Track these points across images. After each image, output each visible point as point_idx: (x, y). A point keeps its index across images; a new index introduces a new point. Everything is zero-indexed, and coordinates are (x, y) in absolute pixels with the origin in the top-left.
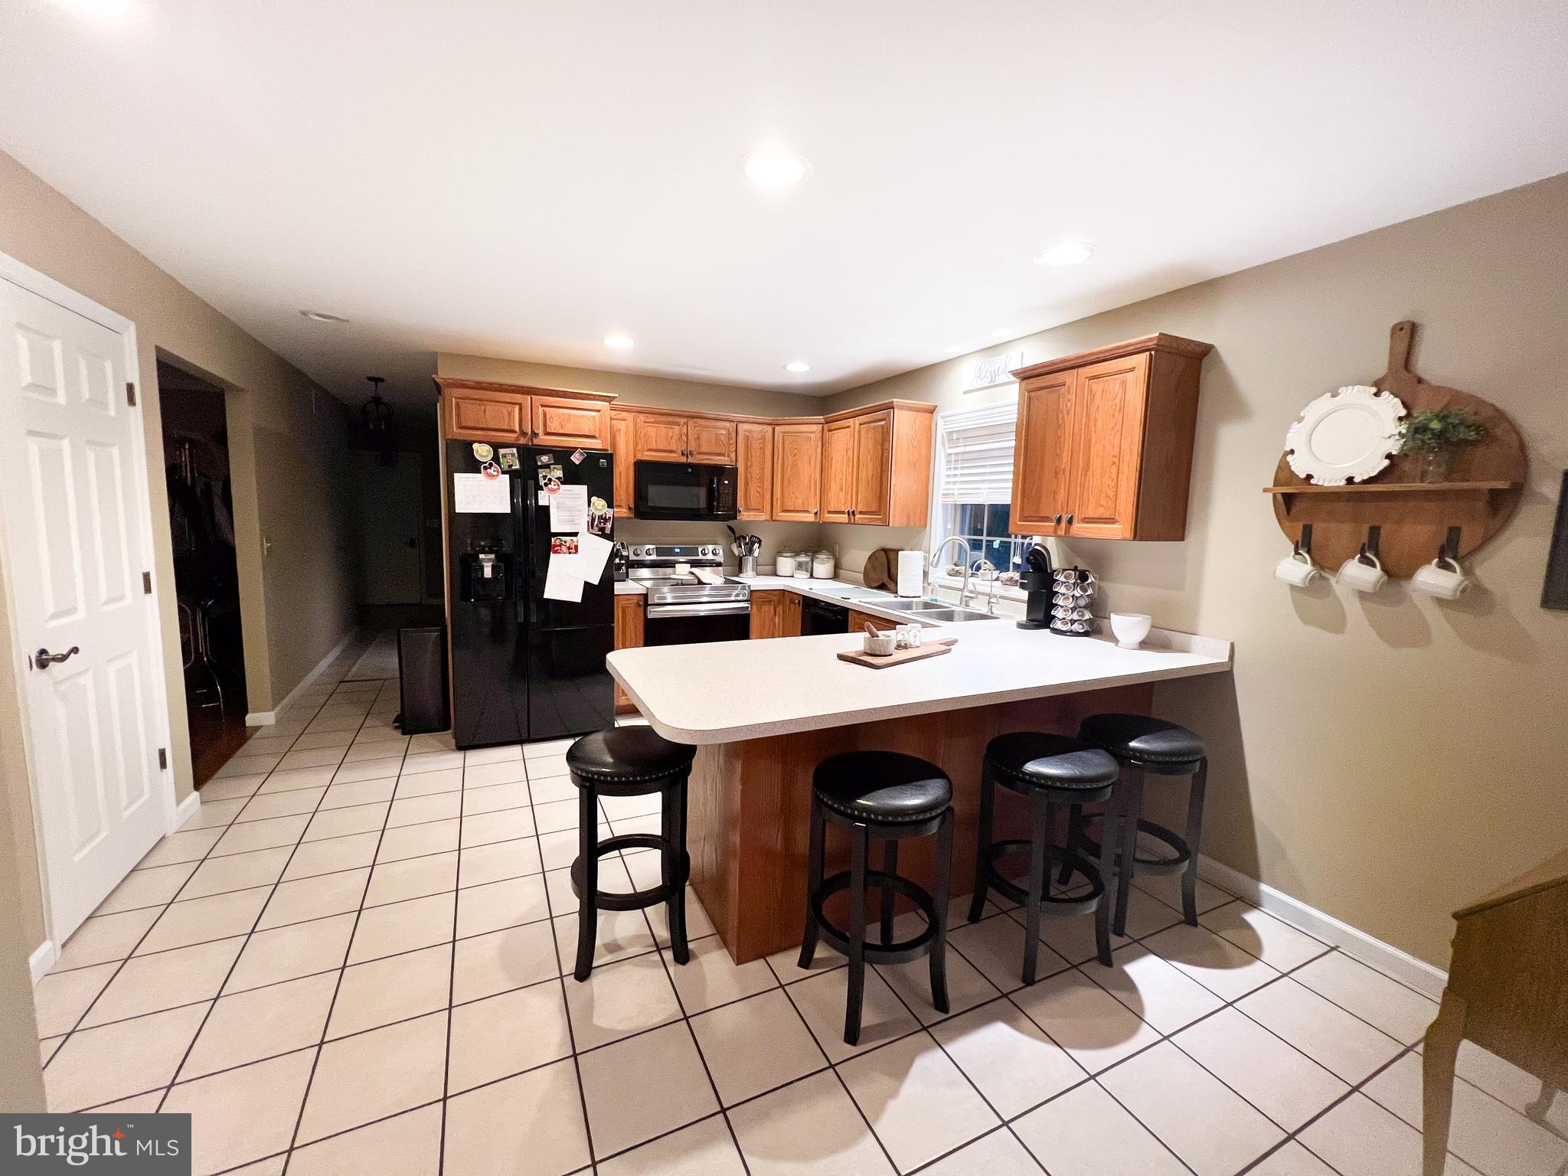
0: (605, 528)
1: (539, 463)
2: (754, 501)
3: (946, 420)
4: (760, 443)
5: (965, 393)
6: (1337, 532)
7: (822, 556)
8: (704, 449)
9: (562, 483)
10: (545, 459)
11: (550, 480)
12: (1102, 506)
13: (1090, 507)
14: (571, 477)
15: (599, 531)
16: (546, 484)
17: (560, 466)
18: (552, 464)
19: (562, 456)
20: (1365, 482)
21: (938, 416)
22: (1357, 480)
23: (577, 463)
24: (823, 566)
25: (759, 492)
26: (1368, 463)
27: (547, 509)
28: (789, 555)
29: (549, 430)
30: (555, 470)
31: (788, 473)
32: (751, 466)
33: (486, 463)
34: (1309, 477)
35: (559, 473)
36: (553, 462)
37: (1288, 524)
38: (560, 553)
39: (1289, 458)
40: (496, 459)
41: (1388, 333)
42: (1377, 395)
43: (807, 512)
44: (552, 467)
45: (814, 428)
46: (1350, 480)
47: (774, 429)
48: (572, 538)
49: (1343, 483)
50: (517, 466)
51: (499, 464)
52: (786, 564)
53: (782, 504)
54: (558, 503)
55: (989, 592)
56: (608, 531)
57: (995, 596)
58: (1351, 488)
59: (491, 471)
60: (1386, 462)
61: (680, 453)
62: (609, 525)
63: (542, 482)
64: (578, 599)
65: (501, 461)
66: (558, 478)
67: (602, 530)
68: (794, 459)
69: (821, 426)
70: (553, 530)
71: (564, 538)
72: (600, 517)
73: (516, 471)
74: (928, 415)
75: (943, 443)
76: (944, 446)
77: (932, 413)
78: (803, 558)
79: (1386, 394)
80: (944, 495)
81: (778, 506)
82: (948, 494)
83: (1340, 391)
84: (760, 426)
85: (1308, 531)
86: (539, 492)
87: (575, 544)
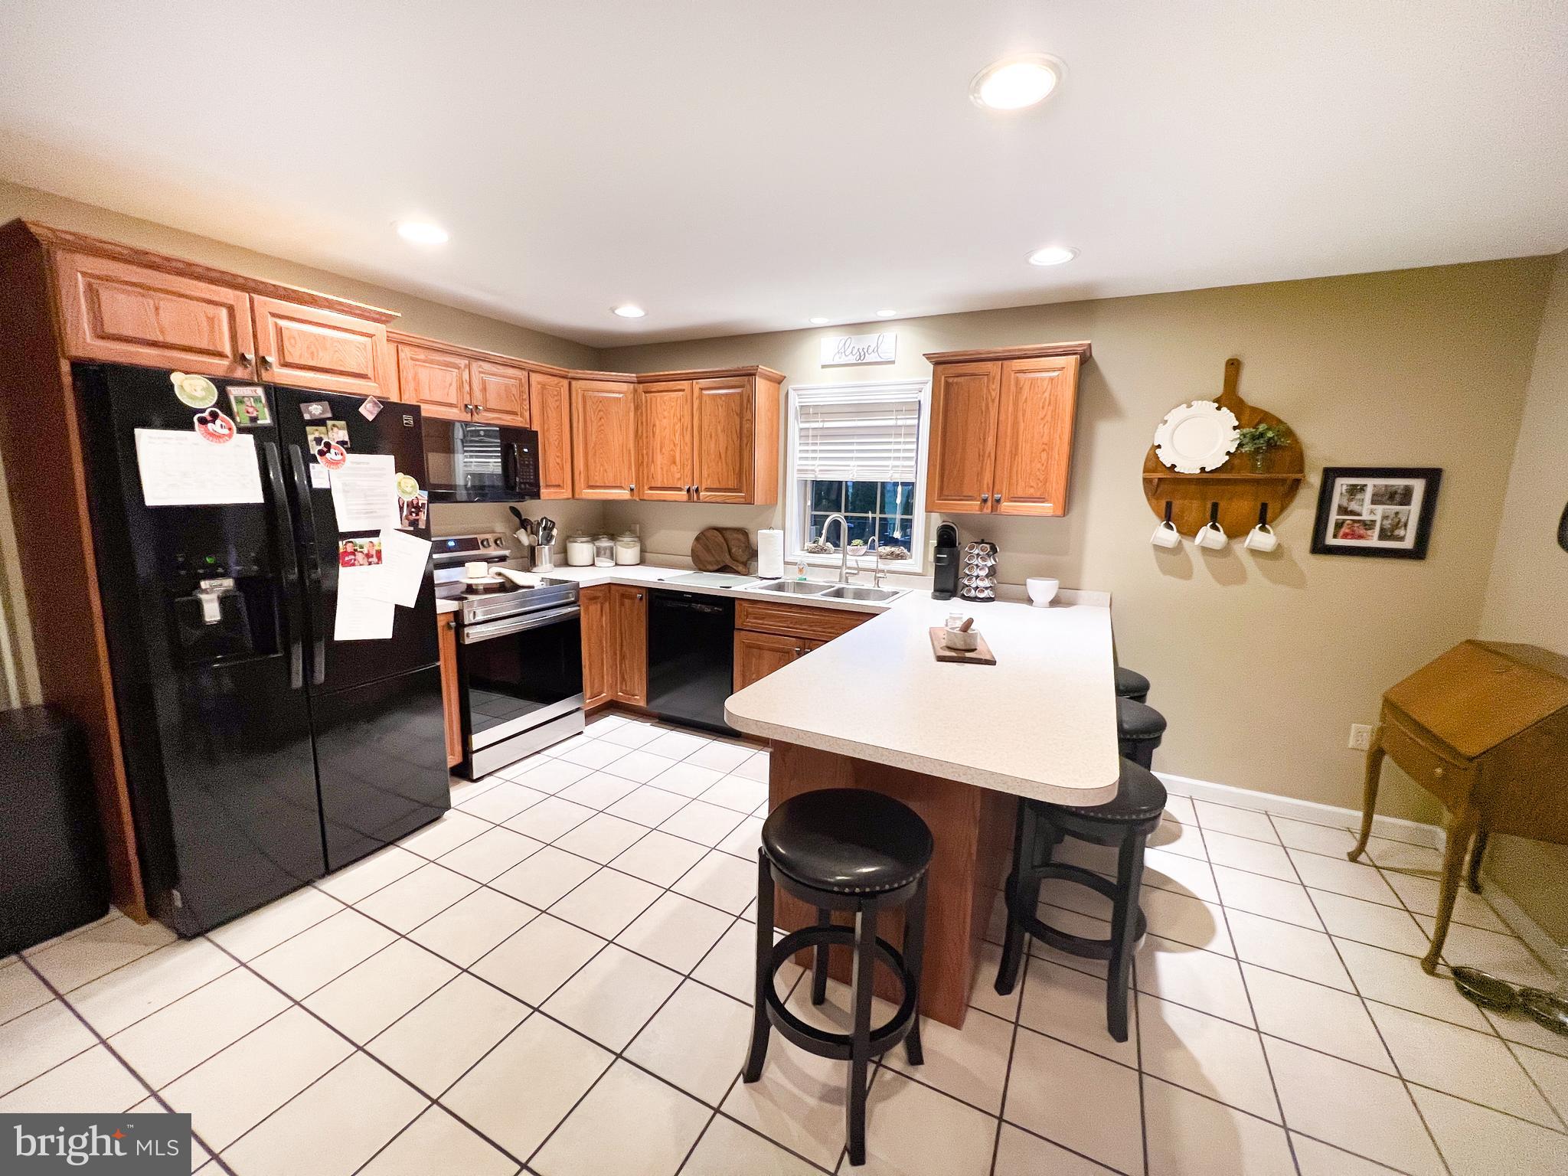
0: (418, 520)
1: (307, 417)
2: (554, 478)
3: (800, 392)
4: (556, 401)
5: (823, 367)
6: (1191, 507)
7: (626, 539)
8: (490, 405)
9: (350, 450)
10: (315, 410)
11: (328, 445)
12: (1032, 487)
13: (1019, 488)
14: (364, 439)
15: (409, 526)
16: (322, 453)
17: (343, 423)
18: (329, 419)
19: (344, 407)
20: (1212, 471)
21: (791, 386)
22: (1207, 470)
23: (370, 418)
24: (628, 551)
25: (558, 464)
26: (1215, 459)
27: (328, 492)
28: (584, 539)
29: (289, 359)
30: (335, 429)
31: (593, 439)
32: (548, 430)
33: (203, 411)
34: (1174, 466)
35: (343, 435)
36: (329, 415)
37: (1154, 501)
38: (353, 565)
39: (1158, 451)
40: (224, 404)
41: (1223, 366)
42: (1219, 409)
43: (621, 487)
44: (330, 423)
45: (624, 387)
46: (1203, 469)
47: (570, 384)
48: (371, 539)
49: (1198, 471)
50: (266, 420)
51: (229, 413)
52: (581, 550)
53: (588, 478)
54: (345, 484)
55: (875, 568)
56: (422, 525)
57: (883, 571)
58: (1204, 476)
59: (215, 427)
60: (1227, 458)
61: (463, 408)
62: (423, 517)
63: (314, 449)
64: (387, 634)
65: (235, 410)
66: (342, 443)
67: (414, 523)
68: (599, 424)
69: (632, 386)
70: (343, 527)
71: (358, 541)
72: (410, 504)
73: (264, 428)
74: (777, 385)
75: (796, 418)
76: (797, 421)
77: (779, 383)
78: (605, 543)
79: (1224, 409)
80: (798, 470)
81: (580, 482)
82: (807, 470)
83: (1193, 403)
84: (555, 378)
85: (1169, 505)
86: (311, 465)
87: (377, 548)
